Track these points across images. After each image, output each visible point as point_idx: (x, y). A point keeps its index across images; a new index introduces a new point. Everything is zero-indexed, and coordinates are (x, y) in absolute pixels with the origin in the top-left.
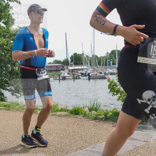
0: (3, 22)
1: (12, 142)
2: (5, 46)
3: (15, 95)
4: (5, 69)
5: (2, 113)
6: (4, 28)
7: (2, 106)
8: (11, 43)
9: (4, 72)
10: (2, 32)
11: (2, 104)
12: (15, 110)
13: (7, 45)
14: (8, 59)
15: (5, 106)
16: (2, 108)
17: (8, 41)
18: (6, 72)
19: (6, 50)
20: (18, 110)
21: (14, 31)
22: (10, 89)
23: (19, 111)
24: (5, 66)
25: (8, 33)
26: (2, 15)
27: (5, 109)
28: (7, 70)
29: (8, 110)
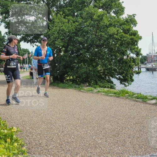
0: (114, 11)
1: (124, 128)
2: (115, 36)
3: (123, 84)
4: (115, 57)
5: (112, 100)
6: (115, 17)
7: (113, 93)
8: (120, 32)
9: (114, 61)
10: (113, 22)
11: (112, 91)
12: (124, 98)
13: (117, 35)
14: (118, 48)
15: (115, 93)
16: (112, 95)
17: (118, 31)
18: (116, 61)
19: (116, 39)
20: (127, 98)
21: (124, 19)
22: (119, 77)
23: (129, 99)
24: (115, 55)
25: (118, 22)
26: (113, 5)
27: (116, 96)
28: (116, 59)
29: (118, 97)
